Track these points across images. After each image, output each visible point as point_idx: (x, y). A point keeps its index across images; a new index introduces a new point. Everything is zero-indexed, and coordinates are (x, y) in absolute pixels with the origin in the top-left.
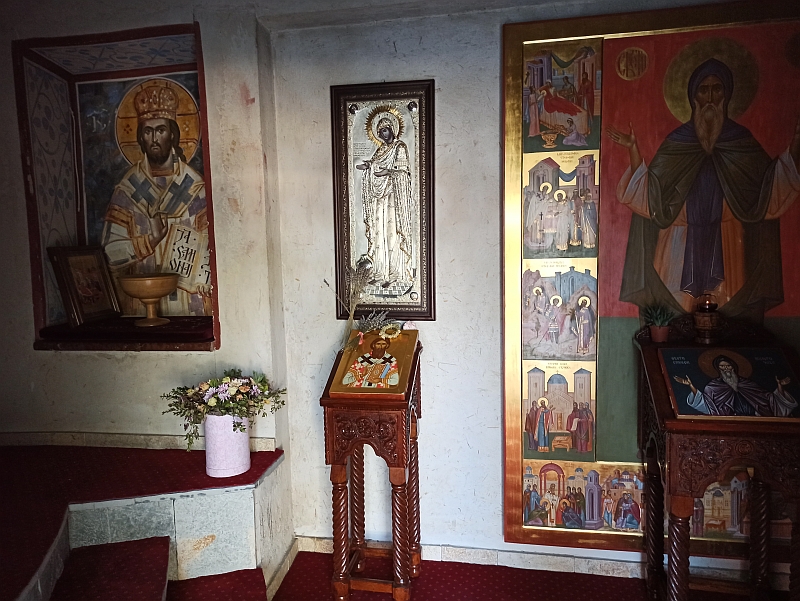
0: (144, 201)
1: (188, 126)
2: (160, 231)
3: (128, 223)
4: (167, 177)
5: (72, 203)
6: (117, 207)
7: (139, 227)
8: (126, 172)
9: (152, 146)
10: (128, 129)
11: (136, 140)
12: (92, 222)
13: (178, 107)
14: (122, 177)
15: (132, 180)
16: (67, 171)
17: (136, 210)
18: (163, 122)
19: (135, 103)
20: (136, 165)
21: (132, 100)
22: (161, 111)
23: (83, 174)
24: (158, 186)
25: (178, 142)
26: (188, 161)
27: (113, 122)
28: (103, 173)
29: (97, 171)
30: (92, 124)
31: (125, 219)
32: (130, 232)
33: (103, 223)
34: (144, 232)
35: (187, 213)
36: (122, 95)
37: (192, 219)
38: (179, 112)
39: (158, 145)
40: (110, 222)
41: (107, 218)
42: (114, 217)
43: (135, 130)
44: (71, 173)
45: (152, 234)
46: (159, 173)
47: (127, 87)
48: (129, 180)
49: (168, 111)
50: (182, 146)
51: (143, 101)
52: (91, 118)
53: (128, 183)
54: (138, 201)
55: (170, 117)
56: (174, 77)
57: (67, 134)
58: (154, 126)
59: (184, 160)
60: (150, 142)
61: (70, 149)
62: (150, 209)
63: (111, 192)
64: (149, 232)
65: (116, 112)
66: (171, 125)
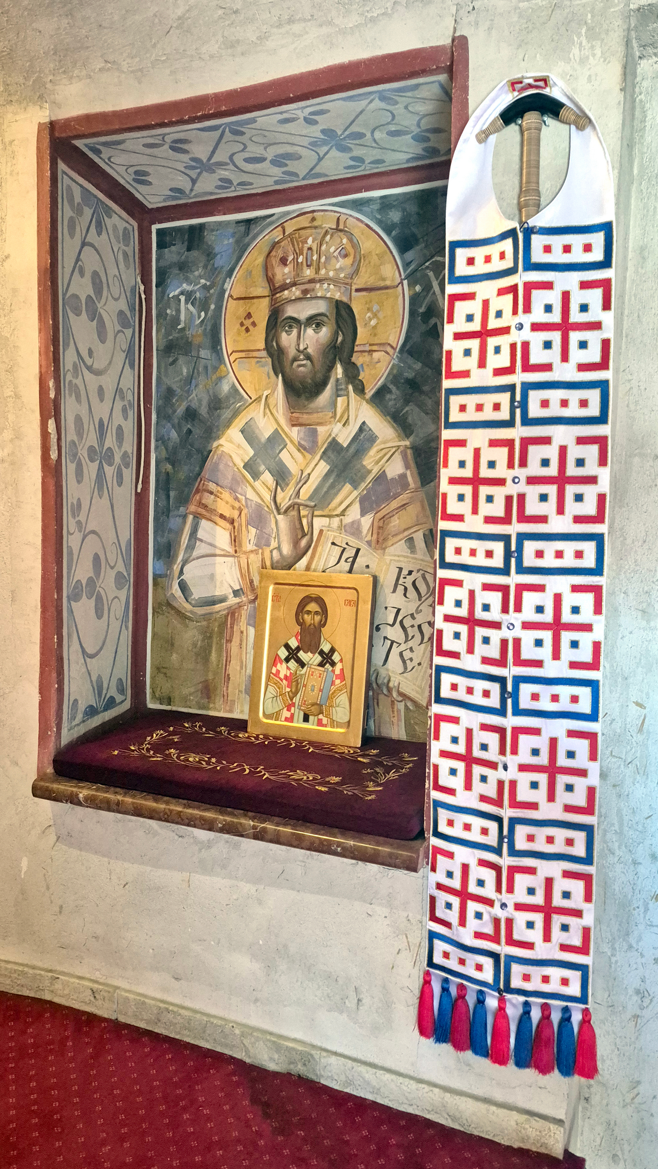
0: (268, 477)
1: (375, 315)
2: (296, 543)
3: (232, 522)
4: (321, 429)
5: (129, 474)
6: (212, 486)
7: (253, 531)
8: (236, 414)
9: (295, 359)
10: (247, 323)
11: (262, 345)
12: (163, 513)
13: (357, 271)
14: (228, 424)
15: (248, 433)
16: (124, 410)
17: (250, 494)
18: (321, 307)
19: (266, 267)
20: (259, 399)
21: (261, 260)
22: (321, 281)
23: (154, 417)
24: (301, 448)
25: (352, 351)
26: (370, 392)
27: (219, 308)
28: (191, 414)
29: (181, 410)
30: (178, 311)
31: (227, 514)
32: (235, 541)
33: (185, 517)
34: (262, 542)
35: (356, 507)
36: (241, 249)
37: (366, 522)
38: (359, 282)
39: (308, 357)
40: (197, 517)
41: (192, 508)
42: (205, 507)
43: (263, 325)
44: (130, 413)
45: (279, 548)
46: (305, 418)
47: (255, 230)
48: (242, 431)
49: (335, 281)
50: (358, 359)
51: (284, 261)
52: (177, 298)
53: (239, 438)
54: (256, 475)
55: (337, 296)
56: (357, 205)
57: (129, 332)
58: (303, 316)
59: (360, 390)
60: (292, 352)
61: (132, 366)
62: (280, 495)
63: (204, 456)
64: (274, 544)
65: (227, 286)
66: (338, 314)
